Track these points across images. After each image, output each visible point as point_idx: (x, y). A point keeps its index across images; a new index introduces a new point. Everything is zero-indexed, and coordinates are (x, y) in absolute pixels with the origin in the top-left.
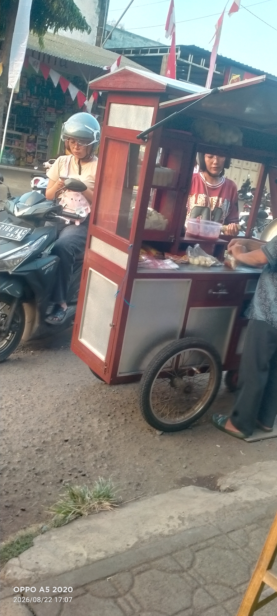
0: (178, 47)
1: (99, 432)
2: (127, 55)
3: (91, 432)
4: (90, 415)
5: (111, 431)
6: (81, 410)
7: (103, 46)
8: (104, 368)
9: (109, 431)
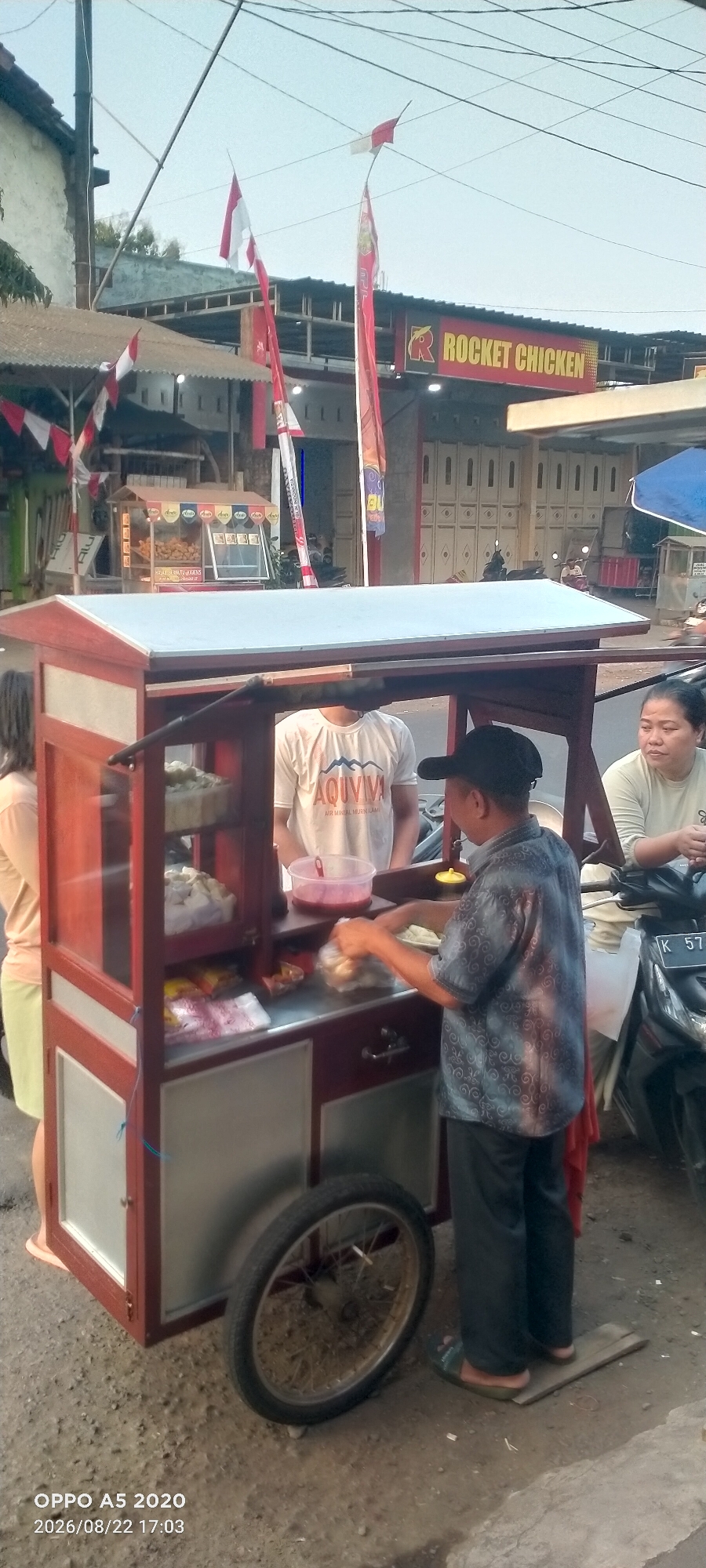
0: (273, 287)
1: (142, 1465)
2: (156, 318)
3: (121, 1471)
4: (118, 1412)
5: (174, 1457)
6: (94, 1403)
7: (95, 306)
8: (127, 1309)
9: (167, 1456)
